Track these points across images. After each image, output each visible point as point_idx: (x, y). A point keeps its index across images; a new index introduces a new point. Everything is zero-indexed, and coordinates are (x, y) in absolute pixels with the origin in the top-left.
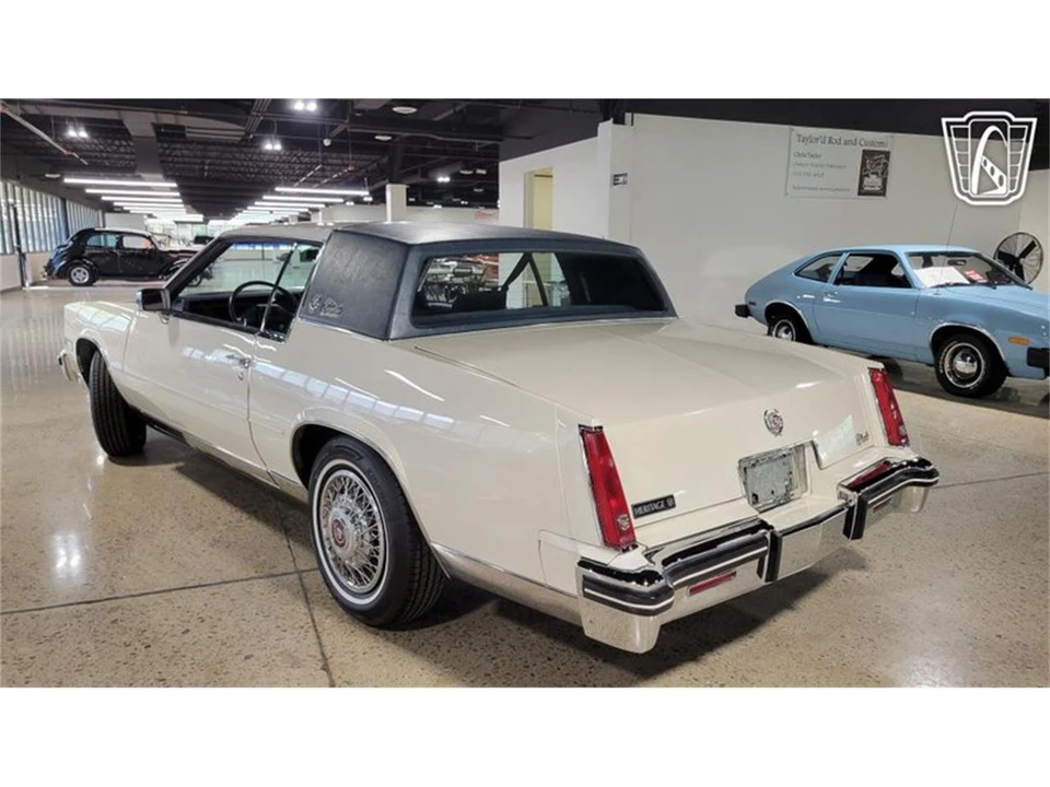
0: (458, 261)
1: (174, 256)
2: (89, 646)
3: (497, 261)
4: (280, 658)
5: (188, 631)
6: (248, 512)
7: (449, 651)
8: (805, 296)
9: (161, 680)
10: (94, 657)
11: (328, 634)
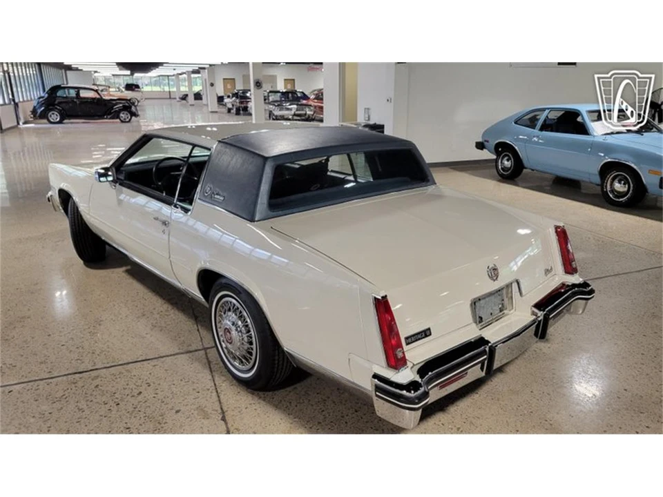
0: (297, 105)
1: (114, 102)
2: (83, 405)
3: (322, 103)
4: (196, 412)
5: (141, 393)
6: (172, 304)
7: (296, 406)
8: (521, 137)
9: (128, 428)
10: (87, 412)
11: (224, 395)
